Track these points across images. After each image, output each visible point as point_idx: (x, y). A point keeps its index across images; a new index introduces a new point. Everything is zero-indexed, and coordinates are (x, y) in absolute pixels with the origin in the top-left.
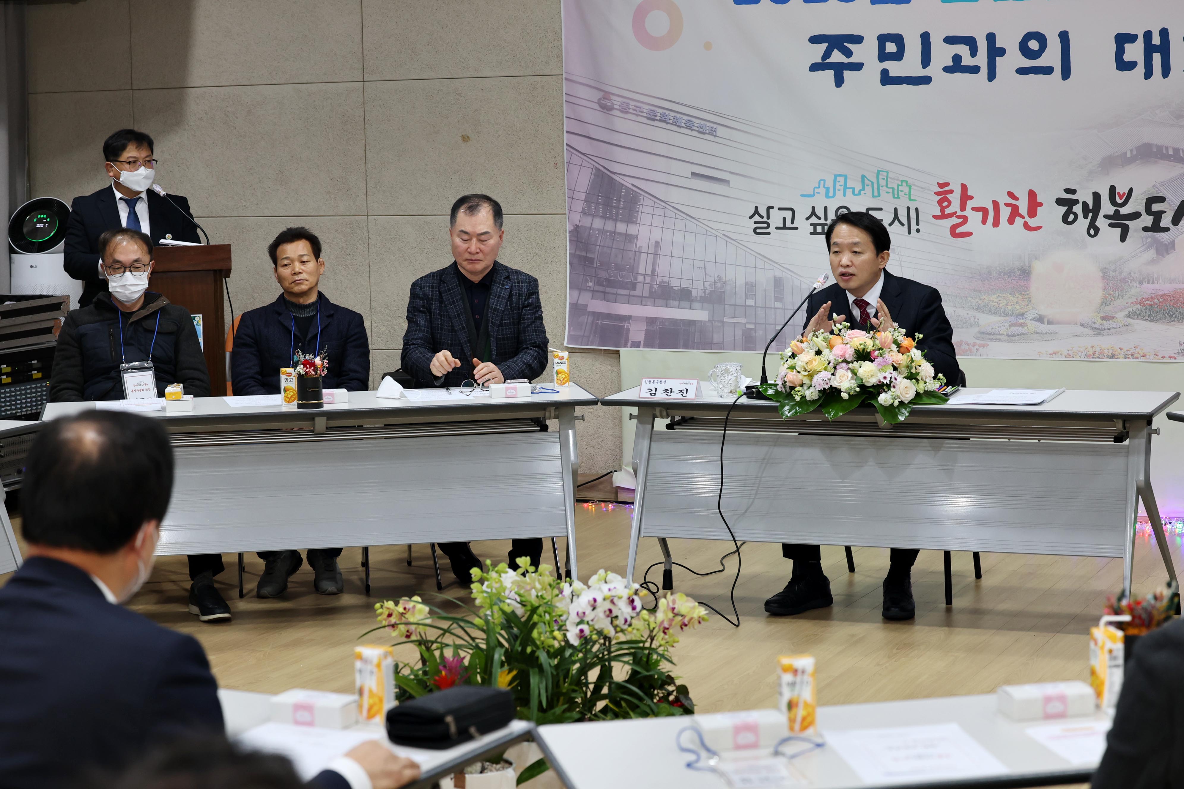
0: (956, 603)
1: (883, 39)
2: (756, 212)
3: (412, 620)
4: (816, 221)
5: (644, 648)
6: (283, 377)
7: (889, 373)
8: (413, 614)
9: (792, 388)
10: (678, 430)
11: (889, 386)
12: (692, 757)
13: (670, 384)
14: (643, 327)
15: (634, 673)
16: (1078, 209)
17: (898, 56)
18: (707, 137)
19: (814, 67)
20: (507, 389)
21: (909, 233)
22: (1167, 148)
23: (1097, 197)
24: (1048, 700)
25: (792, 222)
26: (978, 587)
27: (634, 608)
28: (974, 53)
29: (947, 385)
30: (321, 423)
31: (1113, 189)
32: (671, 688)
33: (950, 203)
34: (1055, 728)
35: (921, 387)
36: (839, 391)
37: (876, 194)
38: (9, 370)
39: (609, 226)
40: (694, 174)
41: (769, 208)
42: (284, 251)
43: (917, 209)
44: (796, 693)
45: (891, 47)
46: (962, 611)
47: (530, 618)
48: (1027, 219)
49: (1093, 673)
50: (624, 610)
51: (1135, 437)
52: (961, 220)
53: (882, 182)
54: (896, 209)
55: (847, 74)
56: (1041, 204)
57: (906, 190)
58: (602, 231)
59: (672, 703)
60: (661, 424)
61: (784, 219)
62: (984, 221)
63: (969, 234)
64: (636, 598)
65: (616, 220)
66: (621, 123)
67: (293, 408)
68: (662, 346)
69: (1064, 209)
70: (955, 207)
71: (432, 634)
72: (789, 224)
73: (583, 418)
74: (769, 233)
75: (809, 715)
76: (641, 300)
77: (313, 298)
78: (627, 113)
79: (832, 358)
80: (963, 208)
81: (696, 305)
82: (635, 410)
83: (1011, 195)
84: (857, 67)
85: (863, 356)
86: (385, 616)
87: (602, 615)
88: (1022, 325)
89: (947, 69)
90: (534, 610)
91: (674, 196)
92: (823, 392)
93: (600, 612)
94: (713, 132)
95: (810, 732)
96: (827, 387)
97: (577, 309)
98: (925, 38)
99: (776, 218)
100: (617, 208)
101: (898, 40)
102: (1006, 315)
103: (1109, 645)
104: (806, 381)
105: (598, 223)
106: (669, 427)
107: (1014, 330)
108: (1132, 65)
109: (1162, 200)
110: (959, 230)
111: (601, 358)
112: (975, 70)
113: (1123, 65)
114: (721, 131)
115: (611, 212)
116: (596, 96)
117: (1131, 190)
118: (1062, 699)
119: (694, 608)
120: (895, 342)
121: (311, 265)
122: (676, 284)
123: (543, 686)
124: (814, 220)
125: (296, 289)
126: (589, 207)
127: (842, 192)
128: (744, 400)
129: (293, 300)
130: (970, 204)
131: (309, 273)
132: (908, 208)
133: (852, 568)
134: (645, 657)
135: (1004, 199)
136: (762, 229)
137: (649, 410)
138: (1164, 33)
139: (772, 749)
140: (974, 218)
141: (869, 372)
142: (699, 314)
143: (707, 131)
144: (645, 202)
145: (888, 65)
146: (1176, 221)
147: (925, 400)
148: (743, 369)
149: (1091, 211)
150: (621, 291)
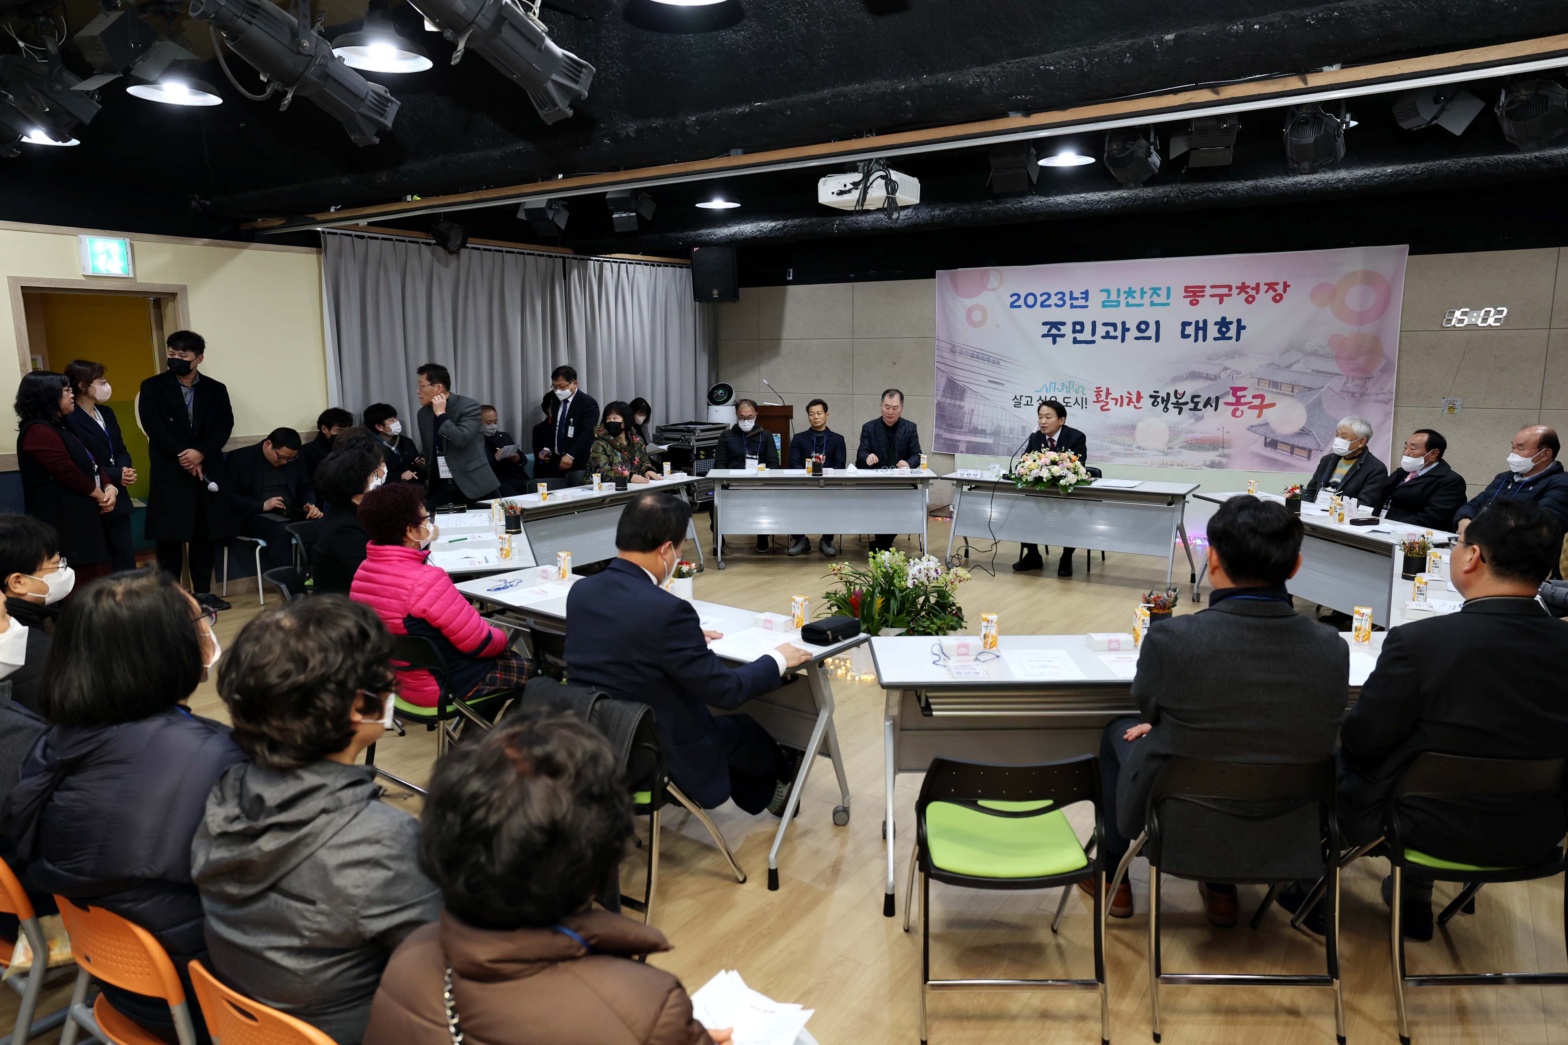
0: (1092, 571)
1: (1075, 324)
2: (1016, 398)
3: (843, 572)
5: (942, 590)
7: (1065, 471)
8: (844, 570)
9: (1022, 476)
10: (973, 491)
11: (1065, 477)
12: (937, 658)
13: (970, 471)
14: (965, 445)
15: (937, 602)
16: (1159, 400)
17: (1081, 331)
18: (995, 365)
19: (1044, 336)
21: (1082, 408)
22: (1203, 374)
23: (1168, 394)
24: (1110, 642)
26: (1103, 565)
27: (938, 573)
28: (1115, 330)
29: (1092, 477)
30: (822, 482)
31: (1176, 391)
32: (954, 608)
33: (1101, 396)
34: (1113, 656)
35: (1080, 478)
36: (1042, 478)
37: (1068, 391)
38: (704, 453)
39: (953, 402)
40: (989, 381)
41: (1021, 396)
42: (812, 409)
43: (1086, 398)
44: (988, 631)
45: (1078, 327)
46: (1094, 575)
47: (893, 574)
48: (1136, 404)
49: (1134, 630)
50: (933, 574)
51: (1177, 504)
52: (1105, 404)
53: (1071, 386)
54: (1077, 398)
55: (1058, 339)
56: (1142, 398)
57: (1082, 390)
58: (950, 404)
59: (954, 615)
60: (966, 488)
61: (1027, 401)
62: (1116, 404)
63: (1109, 410)
64: (936, 569)
65: (955, 399)
66: (959, 358)
67: (810, 475)
68: (973, 453)
69: (1153, 400)
70: (1103, 398)
71: (852, 579)
73: (932, 484)
74: (1020, 407)
75: (994, 641)
76: (965, 434)
77: (823, 429)
78: (962, 354)
79: (1040, 463)
80: (1107, 398)
81: (988, 436)
82: (955, 482)
83: (1129, 393)
84: (1063, 336)
85: (1054, 463)
86: (831, 570)
87: (923, 576)
88: (1130, 450)
89: (1103, 337)
90: (895, 571)
91: (981, 390)
92: (1035, 478)
93: (923, 575)
94: (998, 363)
95: (994, 649)
96: (1037, 476)
97: (938, 436)
98: (1094, 324)
99: (1024, 401)
100: (956, 394)
101: (1082, 324)
102: (1124, 445)
103: (1143, 617)
104: (1028, 473)
105: (948, 401)
106: (969, 489)
107: (1128, 452)
108: (1189, 336)
109: (1199, 396)
110: (1104, 408)
111: (947, 457)
112: (1115, 338)
113: (1184, 336)
114: (1002, 363)
115: (953, 396)
116: (949, 347)
117: (1185, 392)
118: (1118, 641)
119: (967, 575)
120: (1069, 458)
121: (823, 415)
122: (980, 427)
123: (896, 605)
125: (816, 425)
126: (944, 394)
127: (1053, 390)
128: (1002, 480)
129: (815, 429)
130: (1110, 397)
131: (822, 419)
132: (1082, 398)
133: (1047, 552)
134: (942, 594)
135: (1125, 395)
136: (1017, 405)
137: (961, 482)
138: (1205, 322)
139: (975, 657)
140: (1112, 403)
141: (1056, 470)
142: (989, 440)
143: (996, 362)
144: (968, 392)
145: (1077, 335)
146: (1205, 406)
147: (1081, 483)
148: (1001, 467)
149: (1165, 401)
150: (956, 430)
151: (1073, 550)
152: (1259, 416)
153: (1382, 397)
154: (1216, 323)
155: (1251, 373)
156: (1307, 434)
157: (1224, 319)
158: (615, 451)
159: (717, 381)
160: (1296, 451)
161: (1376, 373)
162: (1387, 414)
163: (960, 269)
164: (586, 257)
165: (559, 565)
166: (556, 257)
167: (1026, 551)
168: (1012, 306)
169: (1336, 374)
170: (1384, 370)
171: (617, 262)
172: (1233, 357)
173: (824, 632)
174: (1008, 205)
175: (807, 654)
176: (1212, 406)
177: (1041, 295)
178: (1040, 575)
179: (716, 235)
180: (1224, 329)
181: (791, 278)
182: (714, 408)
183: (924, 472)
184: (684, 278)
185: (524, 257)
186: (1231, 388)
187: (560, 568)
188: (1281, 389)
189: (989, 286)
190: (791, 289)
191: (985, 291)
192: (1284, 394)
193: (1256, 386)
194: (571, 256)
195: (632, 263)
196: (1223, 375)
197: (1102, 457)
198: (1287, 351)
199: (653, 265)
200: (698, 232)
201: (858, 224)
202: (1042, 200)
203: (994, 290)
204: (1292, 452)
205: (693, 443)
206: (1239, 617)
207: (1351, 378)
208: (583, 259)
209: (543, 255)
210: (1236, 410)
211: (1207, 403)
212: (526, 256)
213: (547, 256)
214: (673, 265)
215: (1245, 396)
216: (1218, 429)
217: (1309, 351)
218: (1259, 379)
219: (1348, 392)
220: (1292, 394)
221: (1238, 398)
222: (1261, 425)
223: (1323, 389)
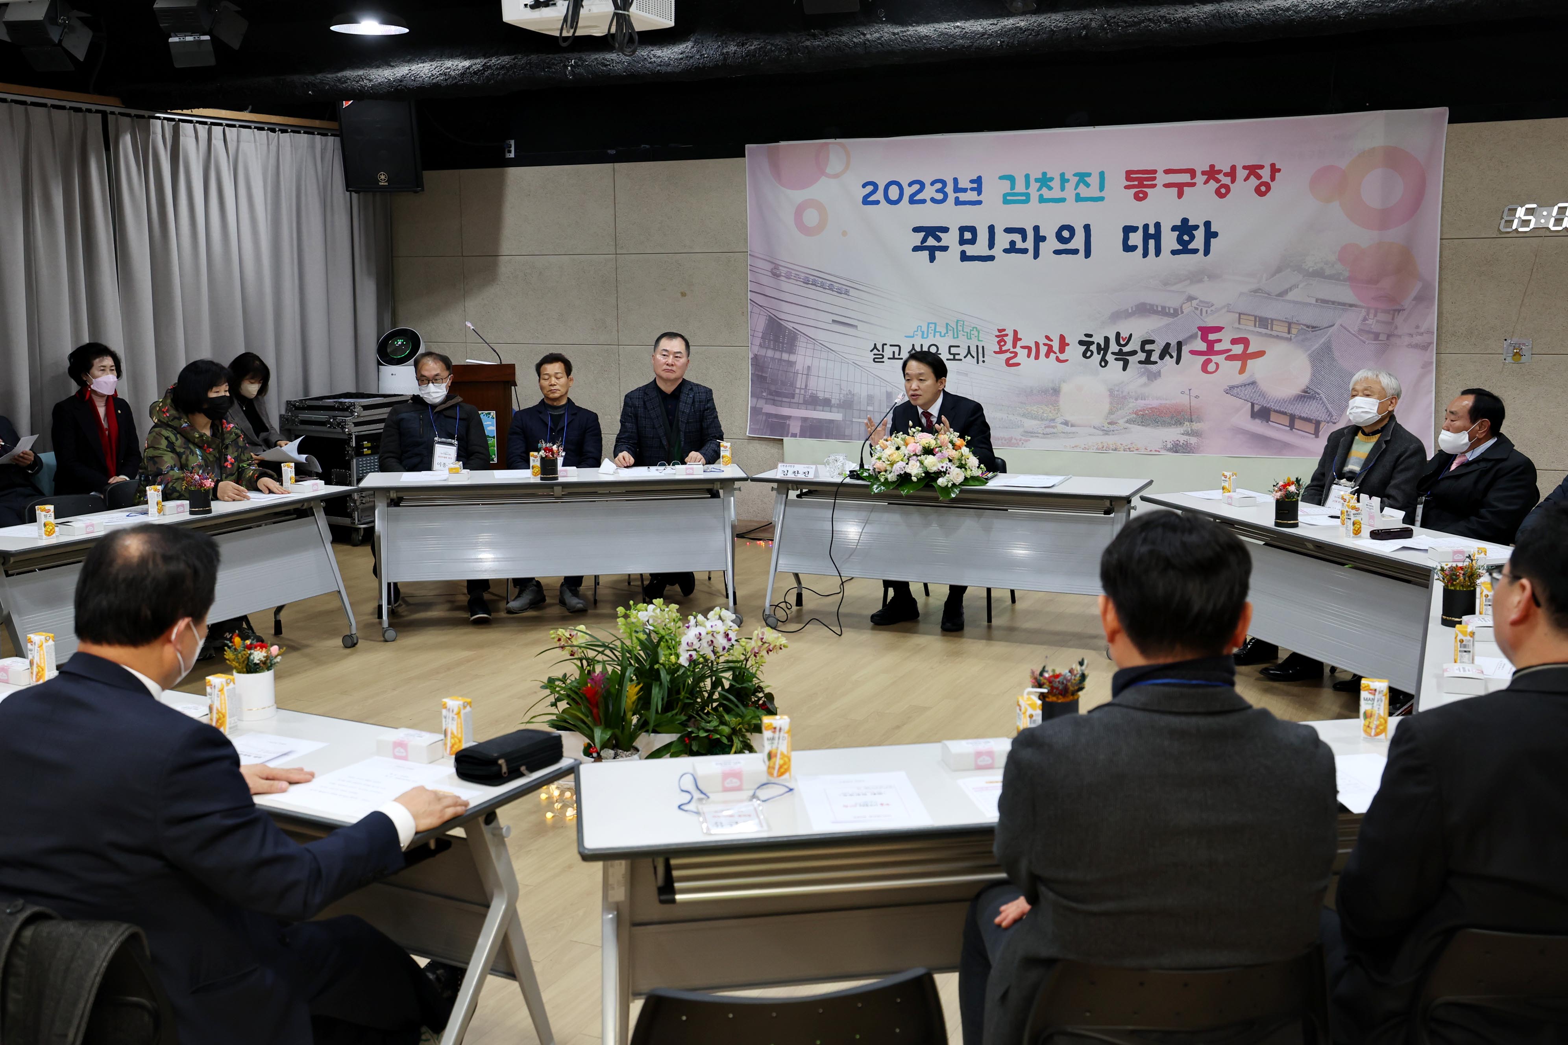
0: (994, 621)
1: (962, 230)
2: (875, 347)
3: (575, 643)
5: (740, 668)
6: (531, 459)
7: (946, 464)
8: (576, 639)
9: (879, 473)
10: (804, 499)
11: (945, 473)
13: (797, 467)
14: (799, 424)
15: (732, 686)
16: (1093, 348)
17: (973, 241)
18: (843, 296)
19: (916, 249)
20: (687, 469)
21: (978, 363)
22: (1157, 306)
23: (1107, 339)
24: (979, 754)
25: (899, 355)
26: (1013, 610)
27: (730, 640)
28: (1024, 239)
29: (989, 470)
30: (558, 491)
31: (1118, 334)
32: (761, 695)
33: (1005, 343)
34: (981, 779)
35: (969, 474)
36: (910, 475)
37: (956, 336)
38: (369, 445)
39: (777, 355)
40: (833, 321)
41: (884, 345)
42: (546, 369)
43: (983, 347)
45: (968, 235)
46: (999, 628)
47: (659, 643)
48: (1058, 354)
50: (721, 641)
51: (1118, 512)
52: (1013, 355)
53: (960, 328)
54: (969, 347)
55: (937, 253)
56: (1068, 345)
57: (976, 334)
58: (773, 359)
59: (759, 707)
60: (793, 494)
61: (894, 352)
62: (1029, 356)
63: (1018, 364)
64: (730, 632)
65: (782, 351)
66: (786, 285)
67: (537, 480)
68: (811, 436)
69: (1084, 348)
70: (1009, 346)
71: (591, 654)
72: (896, 356)
73: (740, 489)
74: (883, 362)
75: (785, 764)
76: (798, 406)
77: (564, 402)
78: (790, 278)
79: (906, 452)
80: (1014, 346)
81: (834, 409)
82: (775, 485)
83: (1047, 338)
84: (945, 249)
85: (928, 451)
86: (556, 640)
87: (705, 645)
88: (1053, 427)
89: (1006, 251)
90: (662, 638)
91: (820, 336)
92: (900, 475)
93: (704, 643)
94: (847, 293)
95: (786, 776)
96: (902, 473)
97: (755, 411)
98: (991, 229)
99: (888, 352)
100: (783, 343)
101: (973, 230)
102: (1042, 420)
103: (1030, 711)
104: (889, 468)
105: (770, 353)
106: (798, 496)
107: (1048, 430)
108: (1134, 248)
109: (1152, 342)
110: (1011, 362)
111: (771, 444)
112: (1025, 251)
113: (1128, 248)
114: (852, 292)
115: (778, 346)
116: (769, 266)
117: (1131, 335)
118: (991, 753)
119: (778, 638)
120: (951, 442)
121: (563, 380)
122: (821, 395)
123: (660, 696)
125: (552, 396)
126: (764, 342)
127: (933, 334)
128: (848, 480)
129: (549, 402)
130: (1019, 344)
131: (561, 386)
132: (977, 346)
133: (927, 593)
134: (741, 674)
135: (1042, 341)
136: (878, 359)
137: (784, 485)
138: (1158, 226)
139: (751, 793)
140: (1022, 353)
141: (932, 463)
142: (836, 416)
143: (843, 292)
144: (802, 340)
145: (966, 247)
146: (1162, 357)
147: (971, 483)
148: (847, 458)
149: (1102, 349)
150: (784, 399)
151: (964, 588)
152: (1242, 370)
153: (1418, 339)
154: (1174, 228)
155: (1229, 305)
156: (1312, 398)
157: (1185, 221)
158: (192, 447)
159: (394, 323)
160: (1298, 424)
161: (1408, 303)
162: (1426, 365)
163: (782, 143)
164: (146, 113)
165: (30, 657)
166: (89, 111)
167: (891, 592)
168: (866, 201)
169: (1351, 305)
170: (1422, 298)
171: (205, 123)
172: (1200, 281)
173: (494, 762)
174: (844, 39)
175: (457, 802)
176: (1172, 357)
177: (910, 185)
178: (913, 631)
179: (370, 81)
180: (1186, 238)
181: (512, 155)
182: (388, 370)
183: (726, 470)
184: (329, 154)
185: (26, 110)
186: (1200, 328)
187: (31, 663)
188: (1272, 329)
189: (828, 170)
190: (514, 173)
191: (823, 179)
192: (1277, 337)
193: (1237, 325)
194: (117, 110)
195: (234, 126)
196: (1187, 308)
197: (1011, 439)
198: (1279, 270)
199: (273, 130)
200: (339, 75)
201: (606, 65)
202: (896, 31)
203: (836, 176)
204: (1292, 426)
205: (350, 428)
206: (1156, 717)
207: (1372, 311)
208: (143, 117)
209: (63, 108)
210: (1208, 361)
211: (1165, 352)
212: (30, 108)
213: (71, 108)
214: (309, 131)
215: (1220, 341)
216: (1183, 393)
217: (1311, 270)
218: (1240, 314)
219: (1369, 332)
220: (1289, 336)
221: (1211, 344)
222: (1245, 385)
223: (1331, 330)
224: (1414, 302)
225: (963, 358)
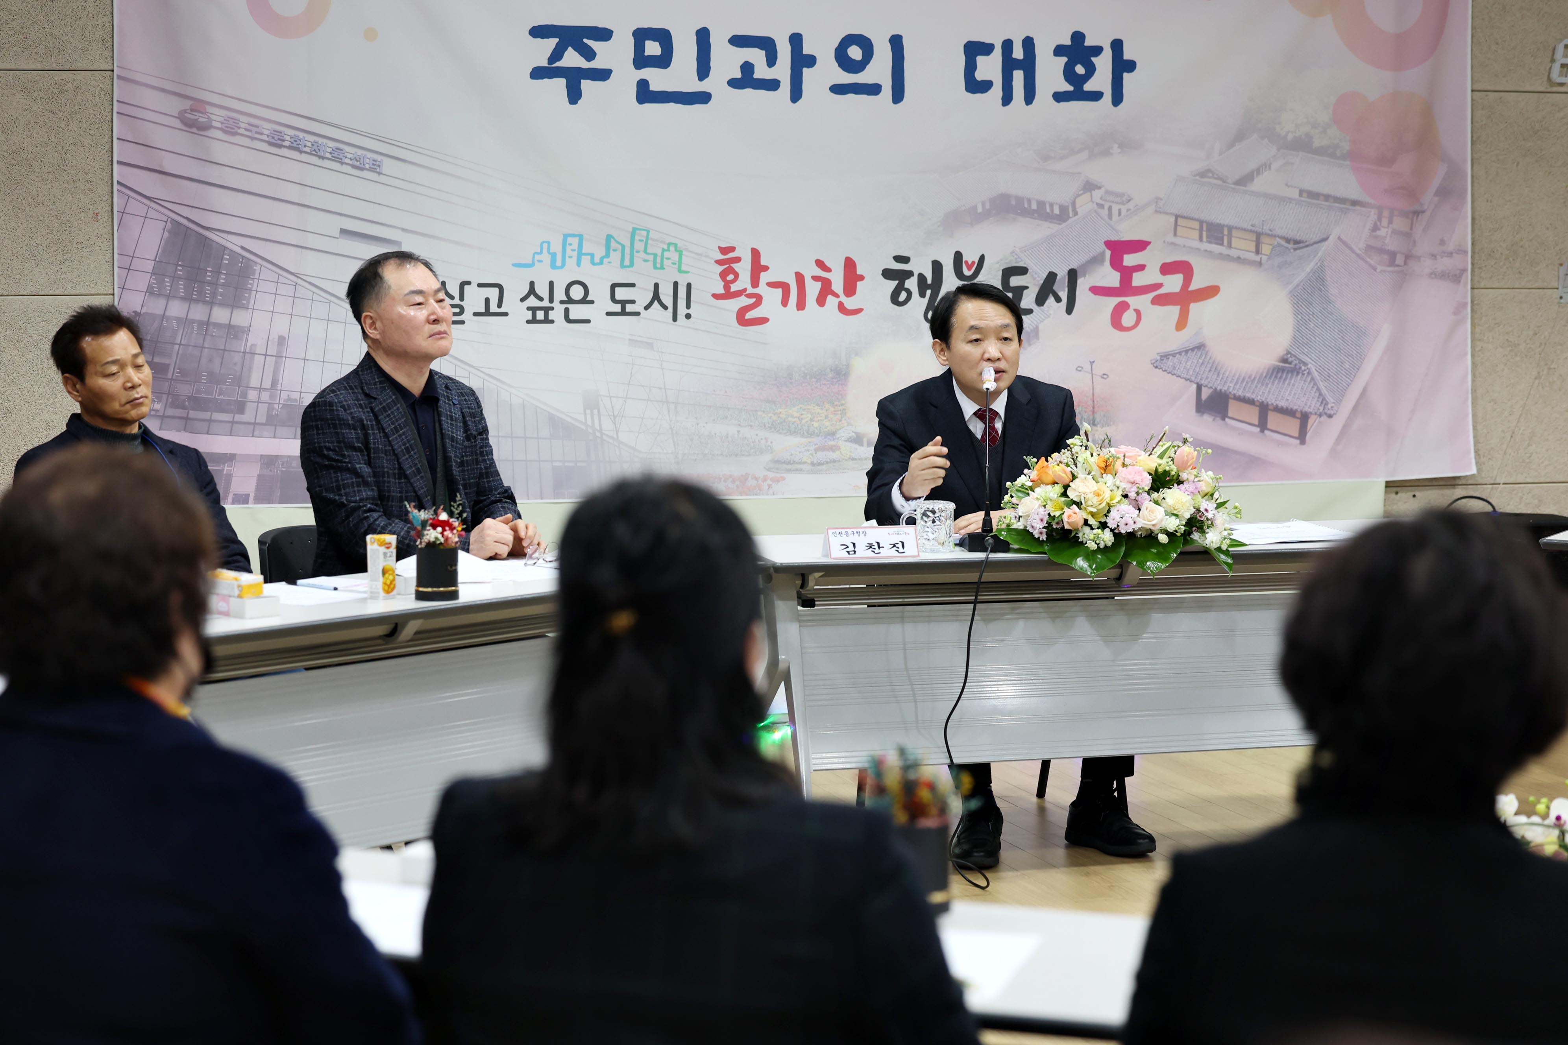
1: (641, 35)
4: (538, 304)
14: (255, 470)
16: (912, 284)
17: (664, 61)
18: (366, 174)
19: (538, 73)
21: (675, 319)
22: (1029, 201)
23: (937, 267)
25: (500, 305)
28: (771, 60)
31: (958, 256)
33: (737, 275)
37: (627, 262)
39: (198, 312)
40: (344, 232)
41: (463, 284)
43: (689, 286)
45: (653, 48)
48: (843, 298)
52: (752, 300)
53: (639, 246)
54: (656, 286)
55: (586, 85)
56: (862, 278)
57: (675, 257)
58: (185, 322)
61: (487, 300)
62: (785, 302)
63: (763, 321)
66: (224, 150)
69: (894, 284)
70: (744, 282)
72: (493, 308)
74: (463, 322)
76: (253, 429)
78: (235, 134)
80: (755, 283)
83: (820, 264)
84: (603, 75)
88: (833, 449)
89: (734, 83)
91: (310, 265)
94: (375, 168)
98: (703, 37)
99: (474, 300)
100: (215, 284)
101: (664, 37)
102: (810, 434)
105: (176, 309)
107: (822, 456)
108: (985, 86)
109: (1023, 271)
110: (750, 315)
112: (772, 85)
113: (975, 86)
114: (388, 166)
115: (201, 292)
116: (175, 106)
117: (982, 258)
124: (532, 302)
126: (161, 283)
127: (575, 259)
130: (765, 277)
132: (676, 284)
135: (810, 271)
138: (1028, 44)
140: (772, 297)
143: (366, 165)
144: (266, 273)
145: (648, 73)
146: (1040, 300)
149: (929, 287)
150: (218, 416)
152: (1182, 323)
153: (1444, 264)
154: (1059, 51)
155: (1158, 199)
156: (1295, 371)
157: (1078, 37)
160: (1273, 419)
161: (1428, 198)
162: (1459, 309)
169: (1354, 203)
170: (1444, 193)
172: (1106, 153)
176: (1058, 299)
180: (1080, 70)
186: (1109, 244)
188: (1230, 246)
192: (1238, 260)
193: (1170, 238)
196: (1084, 205)
197: (744, 479)
198: (1240, 136)
204: (1263, 425)
207: (1386, 214)
210: (1121, 309)
211: (1046, 291)
215: (1141, 268)
216: (1079, 369)
217: (1290, 137)
218: (1177, 217)
219: (1381, 251)
220: (1257, 258)
221: (1127, 273)
222: (1187, 352)
223: (1326, 243)
224: (1436, 199)
225: (641, 310)
